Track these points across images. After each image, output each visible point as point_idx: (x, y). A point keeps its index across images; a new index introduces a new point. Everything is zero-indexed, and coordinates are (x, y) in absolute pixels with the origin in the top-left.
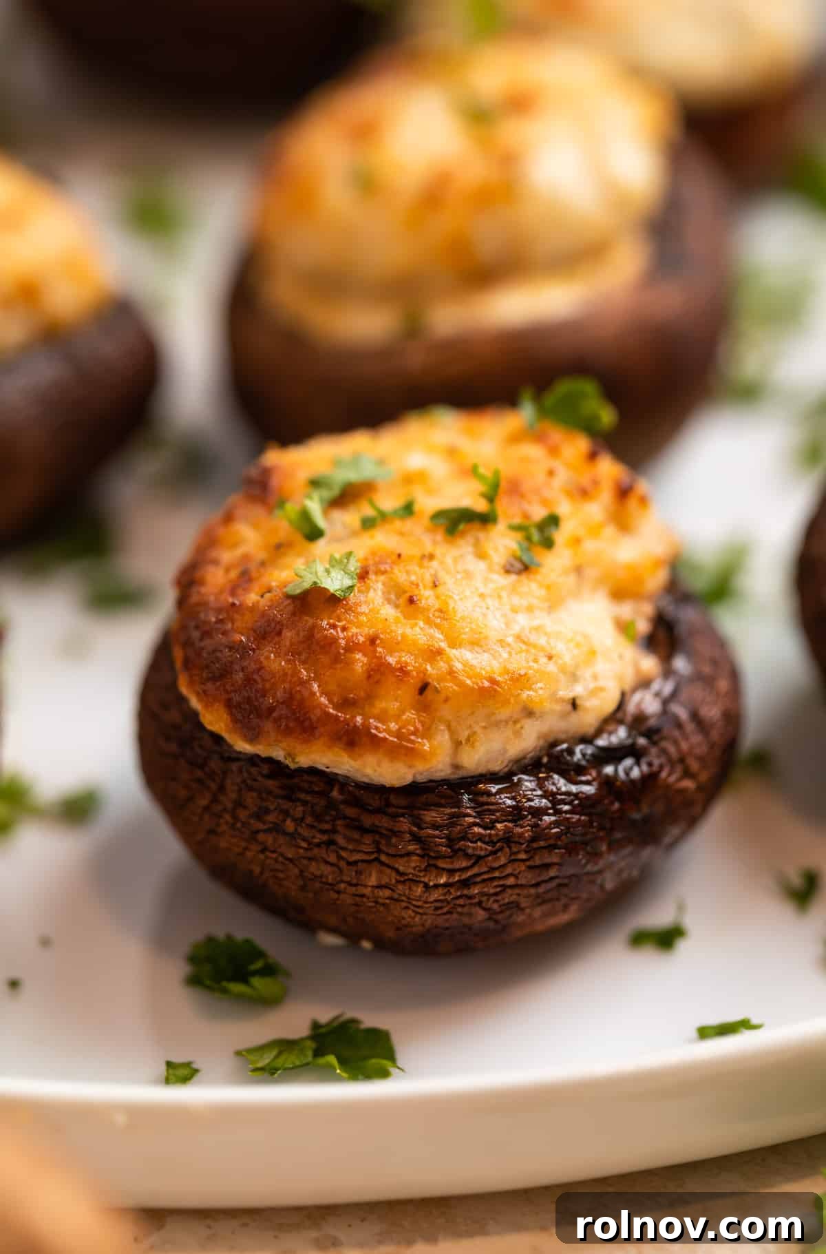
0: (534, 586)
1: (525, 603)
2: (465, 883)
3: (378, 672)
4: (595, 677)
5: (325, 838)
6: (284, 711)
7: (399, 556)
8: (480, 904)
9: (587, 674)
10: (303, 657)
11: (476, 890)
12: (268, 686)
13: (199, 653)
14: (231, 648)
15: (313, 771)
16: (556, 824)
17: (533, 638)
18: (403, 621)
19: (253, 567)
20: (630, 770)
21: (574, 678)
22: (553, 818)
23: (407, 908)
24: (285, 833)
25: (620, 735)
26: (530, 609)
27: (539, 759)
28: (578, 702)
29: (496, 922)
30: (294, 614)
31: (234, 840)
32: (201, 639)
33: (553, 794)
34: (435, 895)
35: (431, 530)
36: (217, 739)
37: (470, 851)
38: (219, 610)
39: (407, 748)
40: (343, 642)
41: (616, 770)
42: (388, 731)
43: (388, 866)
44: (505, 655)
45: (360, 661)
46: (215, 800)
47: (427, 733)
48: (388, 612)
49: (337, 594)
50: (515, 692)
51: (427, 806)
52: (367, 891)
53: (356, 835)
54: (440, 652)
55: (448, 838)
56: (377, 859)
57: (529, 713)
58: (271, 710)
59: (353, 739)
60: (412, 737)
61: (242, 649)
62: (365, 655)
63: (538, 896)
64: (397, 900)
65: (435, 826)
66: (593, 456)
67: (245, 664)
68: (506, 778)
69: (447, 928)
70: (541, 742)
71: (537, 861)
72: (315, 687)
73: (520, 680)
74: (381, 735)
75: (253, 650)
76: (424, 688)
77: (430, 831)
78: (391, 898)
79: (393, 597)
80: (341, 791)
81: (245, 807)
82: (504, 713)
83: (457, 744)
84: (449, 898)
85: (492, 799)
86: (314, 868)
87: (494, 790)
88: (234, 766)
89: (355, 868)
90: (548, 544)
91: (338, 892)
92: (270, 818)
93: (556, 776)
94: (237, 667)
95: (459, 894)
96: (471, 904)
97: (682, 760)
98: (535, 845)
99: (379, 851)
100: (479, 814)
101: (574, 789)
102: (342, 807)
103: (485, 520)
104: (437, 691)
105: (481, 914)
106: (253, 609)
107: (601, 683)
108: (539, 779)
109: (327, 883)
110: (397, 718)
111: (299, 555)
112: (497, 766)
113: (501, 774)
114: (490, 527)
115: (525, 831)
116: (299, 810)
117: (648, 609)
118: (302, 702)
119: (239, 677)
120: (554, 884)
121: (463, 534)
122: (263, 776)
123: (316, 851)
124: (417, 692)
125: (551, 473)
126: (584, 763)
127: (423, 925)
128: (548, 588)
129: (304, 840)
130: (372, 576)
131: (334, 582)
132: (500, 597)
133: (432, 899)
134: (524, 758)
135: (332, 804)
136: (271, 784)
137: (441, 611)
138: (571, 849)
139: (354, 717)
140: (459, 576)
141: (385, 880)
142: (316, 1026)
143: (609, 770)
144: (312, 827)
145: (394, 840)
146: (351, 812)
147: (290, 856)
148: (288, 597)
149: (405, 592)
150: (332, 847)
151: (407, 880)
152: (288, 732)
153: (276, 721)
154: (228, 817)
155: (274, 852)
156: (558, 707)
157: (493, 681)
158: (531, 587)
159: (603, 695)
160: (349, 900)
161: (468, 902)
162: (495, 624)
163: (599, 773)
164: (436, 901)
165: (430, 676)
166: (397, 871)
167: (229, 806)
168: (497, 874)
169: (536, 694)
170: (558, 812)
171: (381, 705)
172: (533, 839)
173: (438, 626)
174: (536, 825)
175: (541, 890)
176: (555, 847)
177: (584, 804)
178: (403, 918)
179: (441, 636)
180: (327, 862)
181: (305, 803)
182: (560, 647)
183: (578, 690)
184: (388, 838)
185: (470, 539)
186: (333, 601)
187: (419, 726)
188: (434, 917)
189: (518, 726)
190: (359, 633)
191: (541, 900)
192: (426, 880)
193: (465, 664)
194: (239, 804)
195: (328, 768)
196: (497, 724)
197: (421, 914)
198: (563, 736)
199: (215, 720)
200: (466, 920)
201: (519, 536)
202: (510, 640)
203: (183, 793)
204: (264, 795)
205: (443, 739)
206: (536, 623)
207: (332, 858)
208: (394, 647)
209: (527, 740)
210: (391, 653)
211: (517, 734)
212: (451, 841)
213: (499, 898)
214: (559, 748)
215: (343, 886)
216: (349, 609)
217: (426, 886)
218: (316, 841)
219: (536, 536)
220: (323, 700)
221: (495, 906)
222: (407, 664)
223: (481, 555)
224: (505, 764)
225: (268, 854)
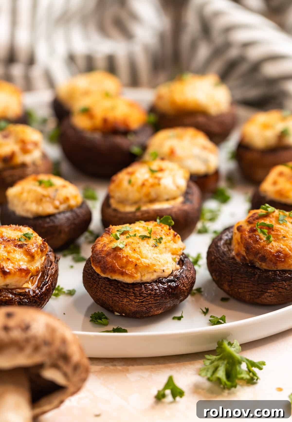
0: (157, 249)
1: (155, 252)
2: (142, 302)
3: (128, 262)
4: (168, 267)
5: (117, 292)
6: (110, 268)
7: (133, 242)
8: (145, 306)
9: (166, 265)
10: (114, 259)
11: (144, 303)
12: (108, 264)
13: (95, 259)
14: (101, 257)
15: (115, 280)
16: (159, 292)
17: (156, 258)
18: (133, 253)
19: (106, 244)
20: (173, 284)
21: (164, 266)
22: (159, 291)
23: (131, 306)
24: (110, 292)
25: (172, 278)
26: (156, 253)
27: (157, 280)
28: (164, 270)
29: (148, 310)
30: (113, 251)
31: (100, 293)
32: (96, 256)
33: (159, 287)
34: (137, 304)
35: (139, 239)
36: (98, 275)
37: (143, 296)
38: (99, 251)
39: (133, 276)
40: (122, 256)
41: (171, 284)
42: (129, 272)
43: (129, 298)
44: (151, 261)
45: (125, 260)
46: (97, 286)
47: (136, 273)
48: (130, 252)
49: (122, 248)
50: (153, 267)
51: (136, 287)
52: (124, 303)
53: (122, 292)
54: (139, 259)
55: (139, 293)
56: (126, 297)
57: (155, 271)
58: (108, 268)
59: (123, 274)
60: (134, 274)
61: (104, 257)
62: (126, 259)
63: (155, 306)
64: (130, 305)
65: (137, 291)
66: (170, 229)
67: (104, 260)
68: (150, 283)
69: (138, 311)
70: (157, 277)
71: (155, 299)
72: (116, 264)
73: (154, 265)
74: (128, 273)
75: (105, 257)
76: (136, 265)
77: (136, 292)
78: (128, 304)
79: (131, 249)
80: (120, 284)
81: (102, 287)
82: (150, 271)
83: (142, 276)
84: (139, 304)
85: (148, 287)
86: (115, 298)
87: (148, 285)
88: (101, 280)
89: (122, 298)
90: (160, 243)
91: (119, 303)
92: (107, 289)
93: (160, 284)
94: (102, 260)
95: (141, 304)
96: (143, 306)
97: (183, 284)
98: (155, 296)
99: (127, 295)
100: (145, 289)
101: (163, 286)
102: (120, 287)
103: (149, 238)
104: (138, 266)
105: (145, 308)
106: (106, 251)
107: (169, 268)
108: (156, 284)
109: (117, 301)
110: (131, 270)
111: (115, 242)
112: (149, 281)
113: (150, 282)
114: (150, 239)
115: (153, 293)
116: (113, 287)
117: (179, 257)
118: (114, 267)
119: (102, 262)
120: (158, 304)
121: (144, 240)
122: (107, 281)
123: (115, 295)
124: (135, 266)
125: (162, 231)
126: (165, 282)
127: (134, 310)
128: (160, 250)
129: (113, 293)
130: (128, 246)
131: (121, 246)
132: (151, 251)
133: (136, 304)
134: (154, 280)
135: (118, 287)
136: (108, 282)
137: (140, 252)
138: (162, 297)
139: (123, 270)
140: (144, 247)
141: (127, 301)
142: (114, 328)
143: (169, 284)
144: (115, 290)
145: (129, 293)
146: (122, 288)
147: (110, 296)
148: (112, 248)
149: (133, 249)
150: (118, 294)
151: (132, 301)
152: (111, 272)
153: (109, 270)
154: (99, 289)
155: (107, 295)
156: (160, 271)
157: (149, 265)
158: (157, 250)
159: (169, 270)
160: (120, 304)
161: (142, 306)
162: (150, 255)
163: (168, 284)
164: (137, 305)
165: (137, 263)
166: (130, 299)
167: (100, 287)
168: (148, 300)
169: (156, 268)
170: (160, 290)
171: (128, 268)
172: (155, 294)
173: (139, 255)
174: (155, 292)
175: (156, 304)
176: (159, 296)
177: (165, 289)
178: (131, 308)
179: (140, 256)
180: (117, 297)
181: (113, 286)
182: (161, 260)
183: (164, 268)
184: (128, 293)
185: (146, 241)
186: (121, 249)
187: (135, 272)
188: (136, 308)
189: (153, 273)
190: (125, 255)
191: (156, 307)
192: (135, 301)
193: (144, 261)
194: (101, 286)
195: (118, 279)
196: (149, 273)
197: (134, 308)
198: (161, 277)
199: (98, 271)
200: (142, 309)
201: (155, 241)
202: (152, 258)
203: (91, 285)
204: (106, 285)
205: (139, 275)
206: (157, 256)
207: (118, 296)
208: (131, 258)
209: (154, 277)
210: (130, 259)
211: (153, 275)
212: (140, 294)
213: (148, 305)
214: (160, 279)
215: (120, 302)
216: (123, 251)
217: (135, 302)
218: (115, 293)
219: (158, 241)
220: (118, 266)
221: (147, 307)
222: (133, 261)
223: (148, 244)
224: (150, 280)
225: (106, 296)
